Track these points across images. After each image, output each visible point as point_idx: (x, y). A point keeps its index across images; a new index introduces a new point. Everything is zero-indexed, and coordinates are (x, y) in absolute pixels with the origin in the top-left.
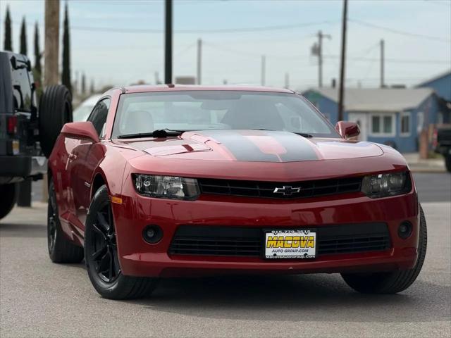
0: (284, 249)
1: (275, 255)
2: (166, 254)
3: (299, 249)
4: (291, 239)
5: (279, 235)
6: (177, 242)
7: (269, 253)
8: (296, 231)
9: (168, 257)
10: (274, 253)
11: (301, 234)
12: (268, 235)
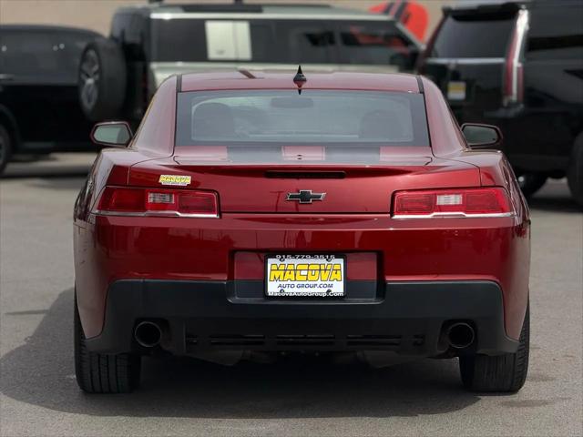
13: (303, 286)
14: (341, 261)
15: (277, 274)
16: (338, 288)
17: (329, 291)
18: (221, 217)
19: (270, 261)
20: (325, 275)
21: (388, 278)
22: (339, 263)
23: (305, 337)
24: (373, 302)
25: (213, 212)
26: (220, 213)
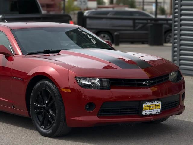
0: (149, 110)
1: (146, 114)
2: (97, 116)
3: (155, 110)
4: (152, 105)
5: (148, 104)
6: (102, 110)
7: (144, 113)
8: (154, 102)
9: (98, 118)
10: (145, 113)
11: (156, 103)
12: (144, 104)
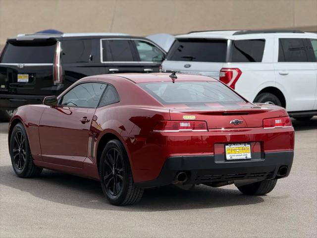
13: (238, 155)
14: (249, 146)
15: (229, 151)
16: (249, 156)
17: (246, 157)
18: (208, 131)
19: (227, 147)
20: (244, 151)
21: (265, 151)
22: (248, 146)
23: (236, 175)
24: (260, 160)
25: (205, 129)
26: (208, 129)
